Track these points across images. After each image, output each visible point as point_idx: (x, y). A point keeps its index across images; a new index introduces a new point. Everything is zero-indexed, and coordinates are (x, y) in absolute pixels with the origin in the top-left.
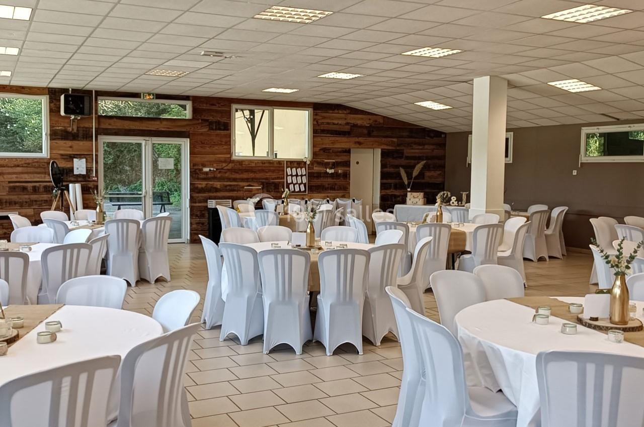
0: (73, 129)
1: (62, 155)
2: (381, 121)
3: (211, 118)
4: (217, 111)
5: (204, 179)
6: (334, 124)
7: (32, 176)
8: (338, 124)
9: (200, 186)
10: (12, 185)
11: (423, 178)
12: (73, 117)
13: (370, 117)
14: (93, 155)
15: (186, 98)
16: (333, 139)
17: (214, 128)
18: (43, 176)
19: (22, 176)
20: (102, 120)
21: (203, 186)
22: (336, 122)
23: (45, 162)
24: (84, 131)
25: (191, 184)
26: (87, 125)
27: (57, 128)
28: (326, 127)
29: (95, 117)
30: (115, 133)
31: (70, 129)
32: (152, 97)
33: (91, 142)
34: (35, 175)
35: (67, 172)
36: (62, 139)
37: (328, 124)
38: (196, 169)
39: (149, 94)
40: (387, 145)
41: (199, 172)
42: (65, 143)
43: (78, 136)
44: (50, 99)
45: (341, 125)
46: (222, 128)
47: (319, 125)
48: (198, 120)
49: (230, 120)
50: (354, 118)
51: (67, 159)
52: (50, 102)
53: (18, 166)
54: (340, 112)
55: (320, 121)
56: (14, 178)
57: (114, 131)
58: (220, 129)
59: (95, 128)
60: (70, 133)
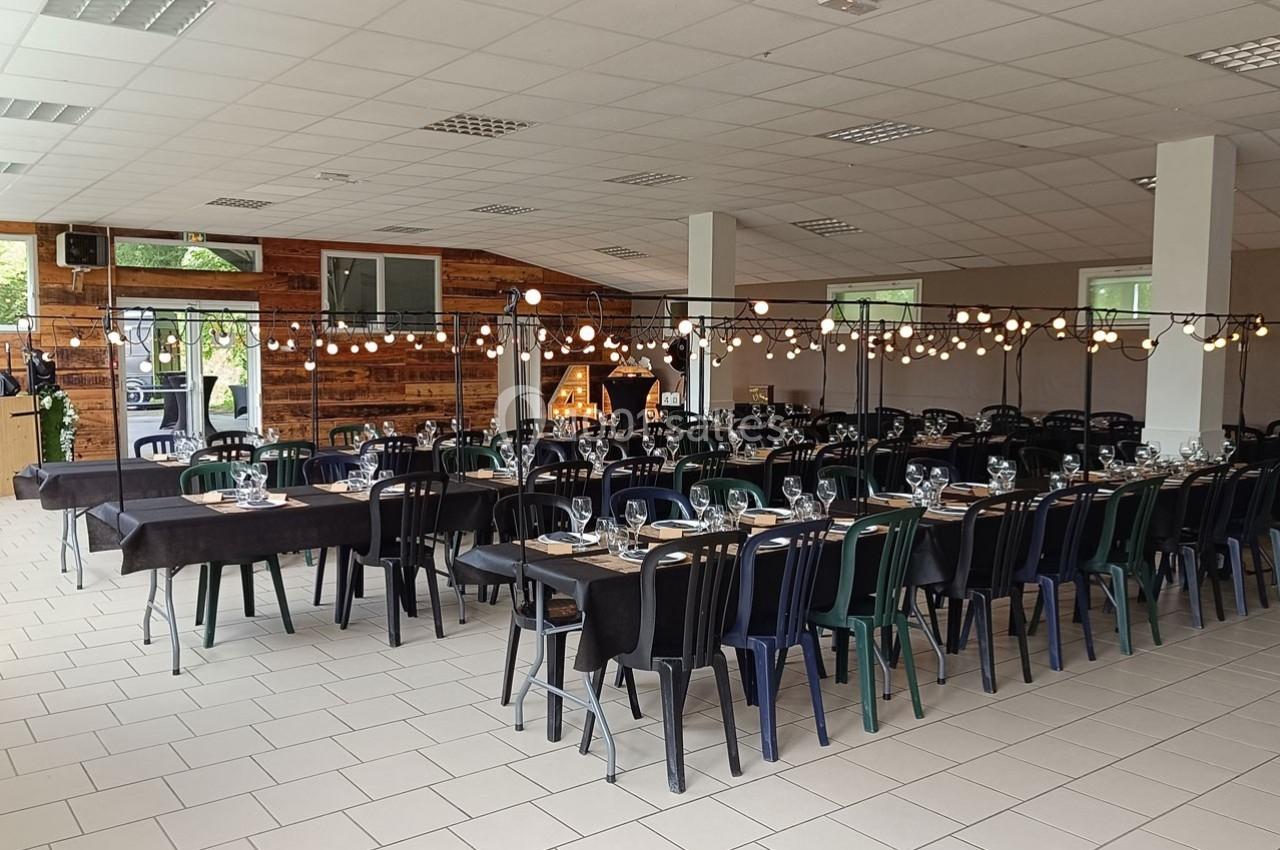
0: (76, 288)
1: (59, 328)
2: (541, 276)
3: (291, 272)
4: (299, 260)
5: (283, 364)
6: (473, 279)
8: (478, 279)
9: (276, 374)
11: (601, 359)
12: (78, 269)
13: (524, 269)
15: (254, 240)
16: (472, 301)
17: (296, 285)
20: (123, 274)
21: (282, 373)
22: (475, 276)
24: (93, 290)
25: (263, 371)
26: (98, 282)
27: (52, 286)
28: (461, 284)
29: (112, 269)
30: (144, 293)
31: (71, 288)
32: (200, 238)
36: (59, 303)
37: (464, 278)
39: (196, 234)
40: (548, 310)
41: (274, 353)
42: (64, 309)
43: (84, 299)
44: (38, 240)
45: (482, 280)
46: (308, 285)
47: (450, 281)
48: (272, 273)
49: (320, 274)
50: (502, 271)
51: (68, 333)
52: (38, 246)
54: (481, 261)
55: (451, 275)
57: (141, 291)
58: (305, 288)
59: (112, 286)
60: (72, 293)
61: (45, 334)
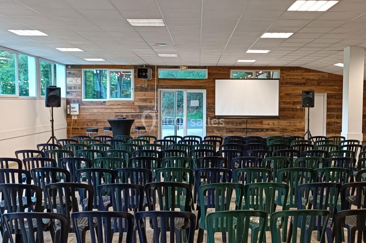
0: (145, 86)
1: (140, 99)
2: (327, 76)
4: (221, 74)
6: (294, 79)
7: (125, 109)
8: (296, 79)
9: (212, 115)
10: (116, 114)
14: (155, 99)
15: (205, 67)
16: (294, 87)
18: (131, 109)
19: (121, 110)
20: (160, 81)
22: (295, 77)
23: (132, 103)
24: (151, 86)
25: (207, 114)
26: (152, 84)
27: (138, 85)
28: (289, 81)
29: (156, 79)
30: (167, 87)
31: (144, 86)
32: (185, 68)
33: (154, 92)
34: (127, 109)
35: (142, 108)
36: (140, 91)
37: (290, 79)
38: (209, 106)
39: (184, 66)
40: (331, 91)
41: (211, 108)
42: (141, 93)
43: (148, 89)
44: (134, 71)
45: (299, 79)
48: (211, 79)
50: (308, 75)
51: (143, 101)
52: (135, 73)
53: (119, 105)
54: (298, 71)
55: (284, 77)
56: (117, 111)
59: (156, 85)
60: (144, 88)
61: (136, 101)
